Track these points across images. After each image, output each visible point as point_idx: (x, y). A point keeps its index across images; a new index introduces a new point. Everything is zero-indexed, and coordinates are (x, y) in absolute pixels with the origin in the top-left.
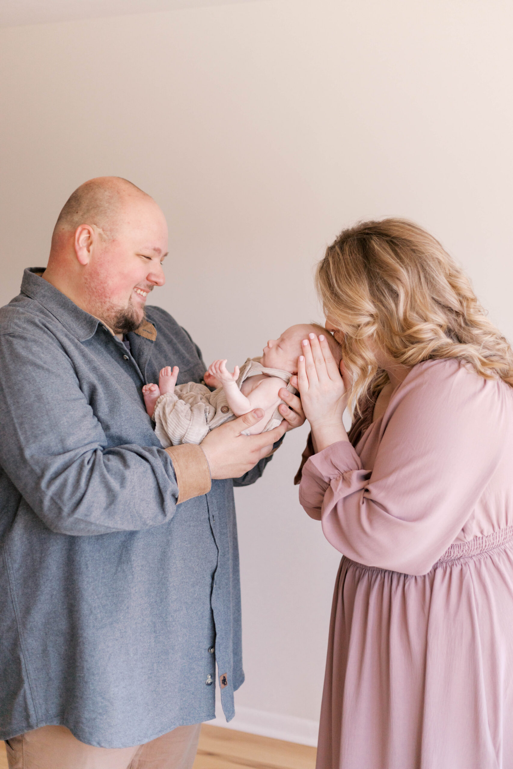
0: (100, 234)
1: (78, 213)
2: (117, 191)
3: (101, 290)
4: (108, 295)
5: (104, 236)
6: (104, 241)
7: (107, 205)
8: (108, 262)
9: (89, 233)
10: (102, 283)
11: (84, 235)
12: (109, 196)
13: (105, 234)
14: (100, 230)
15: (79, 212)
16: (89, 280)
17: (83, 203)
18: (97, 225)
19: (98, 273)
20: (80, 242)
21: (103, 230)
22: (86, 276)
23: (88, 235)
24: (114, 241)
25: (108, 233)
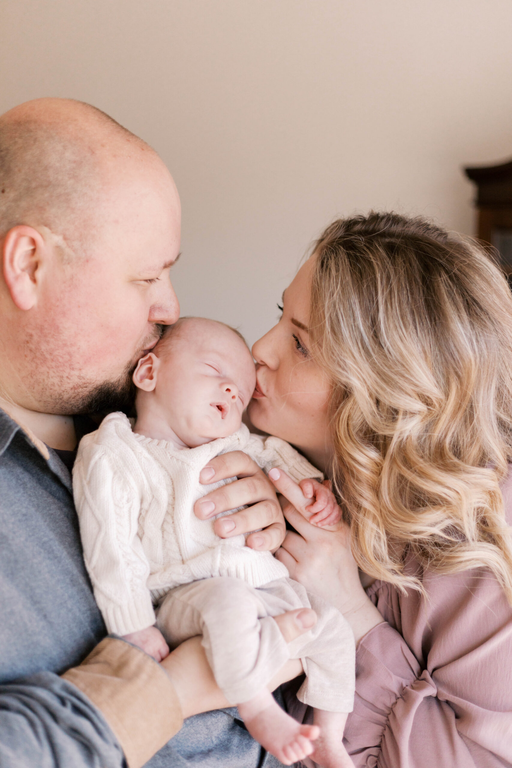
0: (58, 248)
1: (6, 194)
2: (89, 148)
3: (63, 358)
4: (77, 366)
5: (68, 251)
6: (69, 263)
7: (72, 181)
8: (79, 307)
9: (33, 241)
10: (65, 345)
11: (25, 247)
12: (75, 162)
13: (69, 247)
14: (58, 239)
15: (7, 190)
16: (35, 338)
17: (16, 169)
18: (50, 229)
19: (58, 327)
20: (16, 263)
21: (65, 238)
22: (30, 331)
23: (31, 247)
24: (87, 261)
25: (76, 244)
